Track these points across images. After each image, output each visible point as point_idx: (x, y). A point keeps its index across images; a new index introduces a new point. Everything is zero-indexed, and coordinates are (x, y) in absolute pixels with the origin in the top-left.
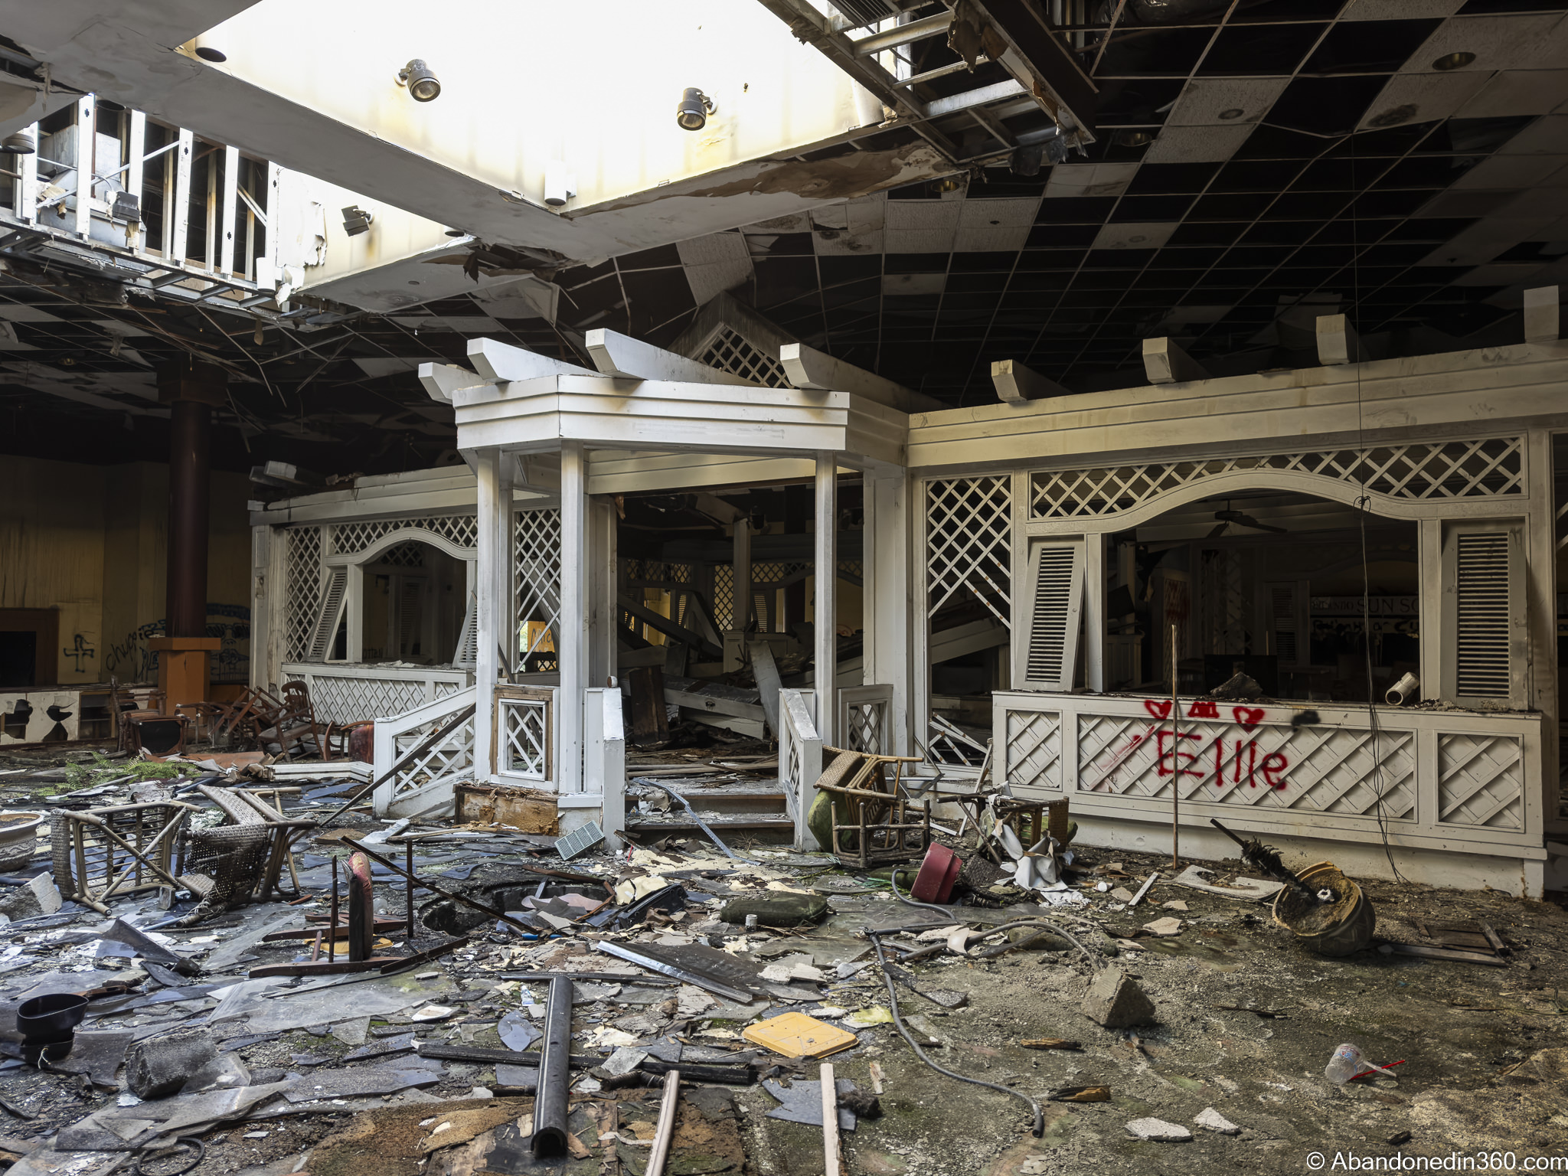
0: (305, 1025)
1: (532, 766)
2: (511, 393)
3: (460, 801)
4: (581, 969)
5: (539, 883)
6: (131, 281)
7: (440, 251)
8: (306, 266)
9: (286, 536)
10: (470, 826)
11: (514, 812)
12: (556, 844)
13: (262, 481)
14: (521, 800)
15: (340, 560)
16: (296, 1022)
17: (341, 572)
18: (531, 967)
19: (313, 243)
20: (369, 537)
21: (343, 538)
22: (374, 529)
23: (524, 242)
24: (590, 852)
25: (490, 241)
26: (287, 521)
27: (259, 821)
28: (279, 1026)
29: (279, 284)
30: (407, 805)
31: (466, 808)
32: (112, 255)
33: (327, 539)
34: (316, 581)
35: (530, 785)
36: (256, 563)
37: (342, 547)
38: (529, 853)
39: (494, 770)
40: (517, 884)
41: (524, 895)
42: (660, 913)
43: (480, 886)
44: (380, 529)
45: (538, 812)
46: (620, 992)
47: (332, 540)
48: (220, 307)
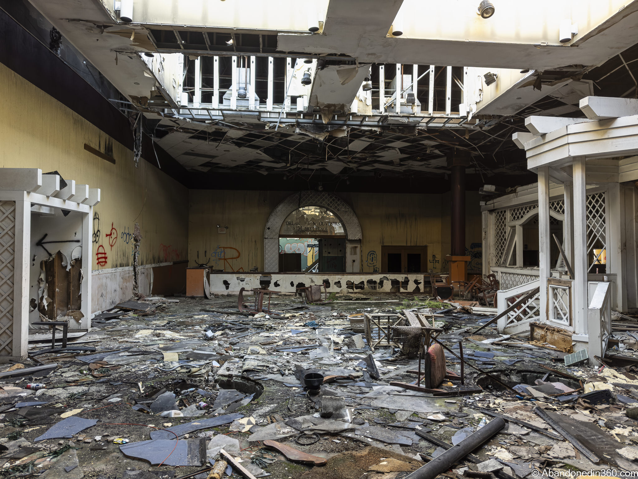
0: (389, 408)
1: (565, 318)
2: (548, 139)
3: (532, 331)
4: (519, 417)
5: (545, 374)
6: (418, 125)
7: (522, 81)
8: (477, 103)
9: (494, 215)
10: (534, 343)
11: (554, 339)
12: (565, 358)
13: (483, 193)
14: (557, 334)
15: (513, 223)
16: (388, 405)
17: (514, 227)
18: (497, 410)
19: (478, 92)
20: (524, 213)
21: (514, 214)
22: (526, 209)
23: (558, 65)
24: (580, 364)
25: (542, 70)
26: (493, 208)
27: (419, 326)
28: (381, 406)
29: (468, 113)
30: (512, 329)
31: (535, 334)
32: (408, 117)
33: (508, 215)
34: (505, 233)
35: (563, 327)
36: (484, 227)
37: (514, 217)
38: (551, 360)
39: (548, 319)
40: (534, 372)
41: (537, 378)
42: (585, 402)
43: (515, 370)
44: (528, 209)
45: (564, 340)
46: (528, 434)
47: (510, 215)
48: (450, 127)
